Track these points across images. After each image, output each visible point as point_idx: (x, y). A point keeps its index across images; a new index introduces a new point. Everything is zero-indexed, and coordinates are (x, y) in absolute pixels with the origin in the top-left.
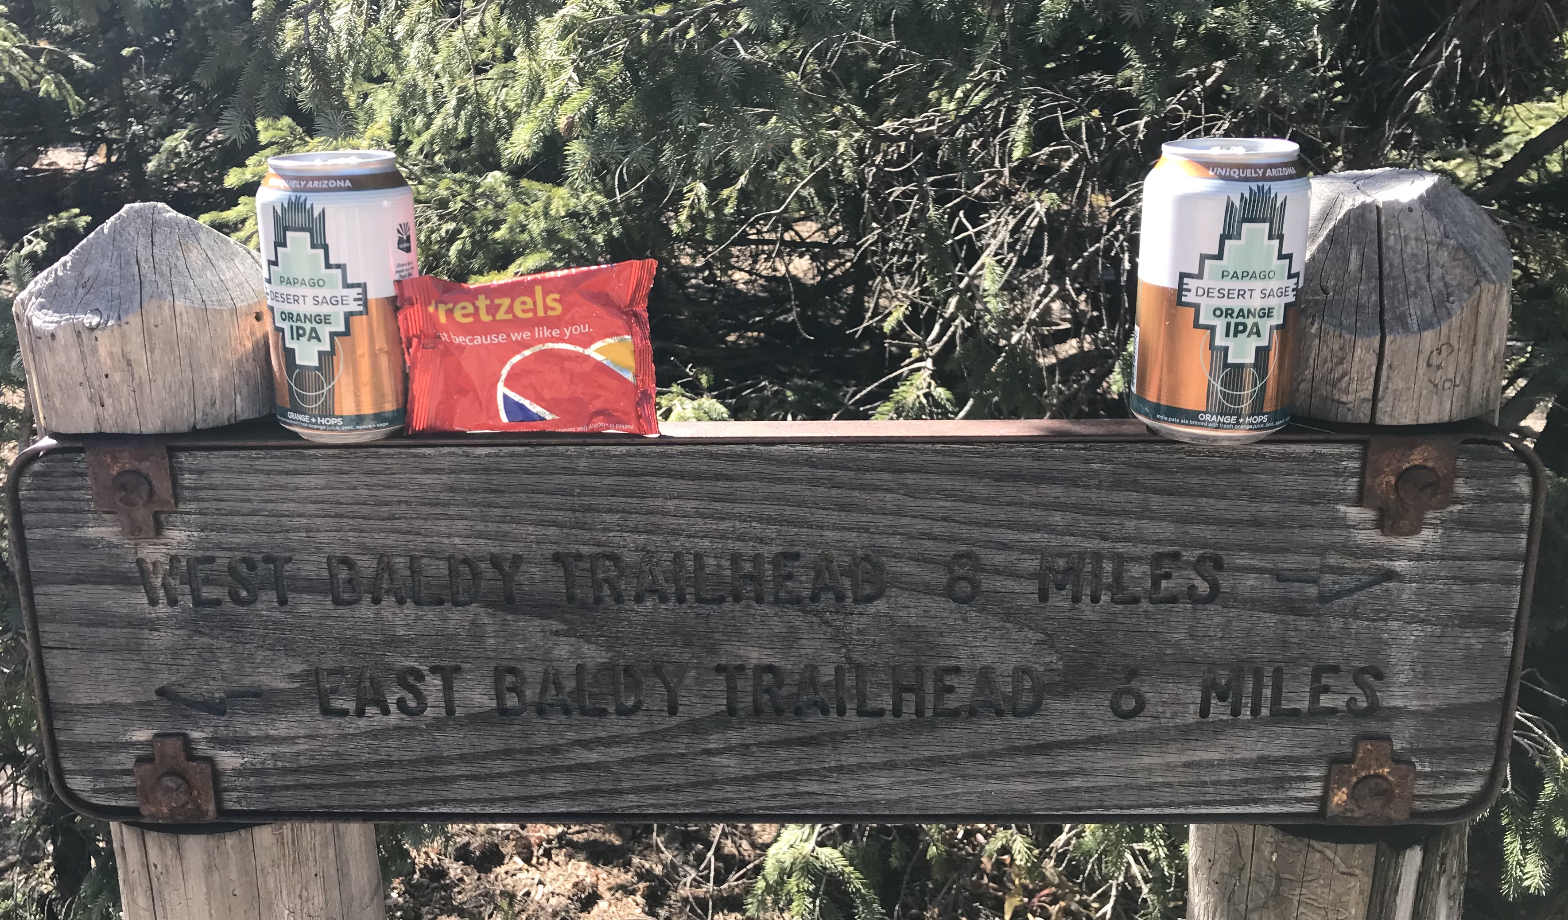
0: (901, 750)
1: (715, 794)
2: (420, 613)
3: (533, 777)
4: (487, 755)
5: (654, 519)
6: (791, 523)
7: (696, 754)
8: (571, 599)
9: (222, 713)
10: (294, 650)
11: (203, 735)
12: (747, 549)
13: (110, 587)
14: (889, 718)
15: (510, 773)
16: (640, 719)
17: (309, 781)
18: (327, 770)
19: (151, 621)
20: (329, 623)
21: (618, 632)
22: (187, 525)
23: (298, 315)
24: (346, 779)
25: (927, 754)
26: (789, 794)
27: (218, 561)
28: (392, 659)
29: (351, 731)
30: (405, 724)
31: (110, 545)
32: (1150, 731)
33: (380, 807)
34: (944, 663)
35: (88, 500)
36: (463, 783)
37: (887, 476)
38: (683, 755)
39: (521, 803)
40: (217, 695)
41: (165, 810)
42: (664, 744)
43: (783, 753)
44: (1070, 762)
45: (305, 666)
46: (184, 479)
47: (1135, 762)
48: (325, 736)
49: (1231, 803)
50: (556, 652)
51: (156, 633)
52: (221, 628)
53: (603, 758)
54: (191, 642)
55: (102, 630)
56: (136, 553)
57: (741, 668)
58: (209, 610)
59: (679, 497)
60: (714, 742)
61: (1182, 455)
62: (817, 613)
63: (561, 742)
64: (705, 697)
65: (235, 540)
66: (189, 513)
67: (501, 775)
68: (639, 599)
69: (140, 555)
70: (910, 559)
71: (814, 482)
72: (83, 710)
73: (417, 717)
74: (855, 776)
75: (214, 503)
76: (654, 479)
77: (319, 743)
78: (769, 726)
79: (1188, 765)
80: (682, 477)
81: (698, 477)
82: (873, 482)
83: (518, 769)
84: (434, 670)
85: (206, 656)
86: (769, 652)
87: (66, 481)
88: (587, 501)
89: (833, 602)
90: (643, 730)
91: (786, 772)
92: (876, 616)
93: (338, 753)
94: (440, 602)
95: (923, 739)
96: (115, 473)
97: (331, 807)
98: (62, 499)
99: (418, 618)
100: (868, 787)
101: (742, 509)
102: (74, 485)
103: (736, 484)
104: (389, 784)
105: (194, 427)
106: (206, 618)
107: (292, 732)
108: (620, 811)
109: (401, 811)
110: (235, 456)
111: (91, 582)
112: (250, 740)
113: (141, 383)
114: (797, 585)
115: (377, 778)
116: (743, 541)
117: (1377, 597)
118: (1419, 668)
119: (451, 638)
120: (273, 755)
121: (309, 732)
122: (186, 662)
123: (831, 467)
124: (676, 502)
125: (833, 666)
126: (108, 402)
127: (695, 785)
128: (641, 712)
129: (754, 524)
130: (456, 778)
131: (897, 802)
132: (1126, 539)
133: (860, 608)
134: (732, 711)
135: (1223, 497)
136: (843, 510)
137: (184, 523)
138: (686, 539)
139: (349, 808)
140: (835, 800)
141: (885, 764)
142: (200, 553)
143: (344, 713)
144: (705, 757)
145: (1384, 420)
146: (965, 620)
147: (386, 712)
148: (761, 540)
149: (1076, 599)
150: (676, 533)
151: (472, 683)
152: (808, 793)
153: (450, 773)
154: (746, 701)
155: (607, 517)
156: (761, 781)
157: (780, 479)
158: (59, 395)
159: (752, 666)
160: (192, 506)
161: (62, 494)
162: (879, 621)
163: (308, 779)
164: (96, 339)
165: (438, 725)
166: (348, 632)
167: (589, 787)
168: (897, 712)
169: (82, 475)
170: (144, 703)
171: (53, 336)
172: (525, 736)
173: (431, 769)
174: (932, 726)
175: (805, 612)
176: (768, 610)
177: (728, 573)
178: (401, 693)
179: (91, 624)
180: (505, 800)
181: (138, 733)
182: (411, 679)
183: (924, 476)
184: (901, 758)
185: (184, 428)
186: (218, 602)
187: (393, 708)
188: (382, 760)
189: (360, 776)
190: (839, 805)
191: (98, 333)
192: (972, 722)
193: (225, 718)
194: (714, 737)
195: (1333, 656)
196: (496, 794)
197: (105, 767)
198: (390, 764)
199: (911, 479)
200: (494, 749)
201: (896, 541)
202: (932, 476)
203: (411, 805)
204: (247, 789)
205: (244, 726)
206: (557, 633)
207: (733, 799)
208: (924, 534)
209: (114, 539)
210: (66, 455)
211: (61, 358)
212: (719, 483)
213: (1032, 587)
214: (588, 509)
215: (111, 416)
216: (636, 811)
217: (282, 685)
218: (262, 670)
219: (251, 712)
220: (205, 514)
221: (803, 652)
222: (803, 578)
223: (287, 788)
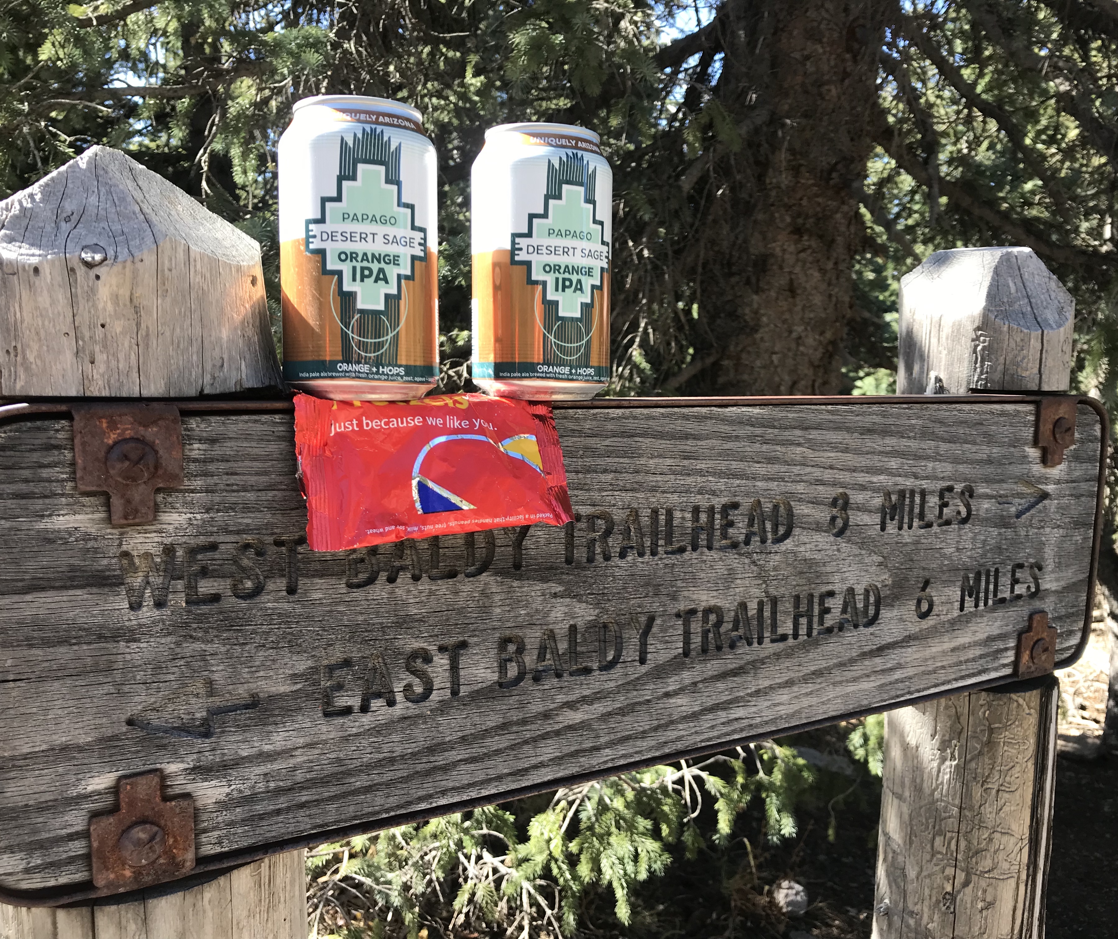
0: (796, 668)
1: (671, 734)
2: (434, 588)
3: (526, 748)
4: (486, 733)
5: (639, 478)
6: (735, 476)
7: (658, 699)
8: (569, 561)
9: (207, 735)
10: (300, 646)
11: (182, 766)
12: (702, 501)
13: (79, 592)
14: (791, 641)
15: (506, 748)
16: (618, 671)
17: (304, 799)
18: (324, 781)
19: (131, 631)
20: (341, 608)
21: (605, 588)
22: (189, 505)
23: (365, 254)
24: (344, 788)
25: (813, 668)
26: (723, 724)
27: (222, 547)
28: (402, 642)
29: (354, 730)
30: (410, 713)
31: (87, 537)
32: (935, 627)
33: (378, 813)
34: (825, 589)
35: (63, 480)
36: (463, 767)
37: (798, 432)
38: (649, 701)
39: (513, 778)
40: (198, 715)
41: (128, 873)
42: (635, 693)
43: (720, 685)
44: (894, 659)
45: (310, 663)
46: (191, 450)
47: (928, 652)
48: (325, 742)
49: (973, 675)
50: (553, 614)
51: (134, 645)
52: (217, 629)
53: (586, 717)
54: (178, 650)
55: (63, 649)
56: (120, 545)
57: (693, 612)
58: (205, 609)
59: (659, 456)
60: (672, 684)
61: (956, 413)
62: (749, 555)
63: (552, 706)
64: (667, 642)
65: (246, 521)
66: (193, 491)
67: (498, 752)
68: (623, 555)
69: (125, 548)
70: (808, 502)
71: (752, 439)
72: (21, 763)
73: (422, 704)
74: (768, 698)
75: (225, 477)
76: (640, 439)
77: (317, 751)
78: (712, 662)
79: (953, 650)
80: (662, 438)
81: (672, 436)
82: (790, 438)
83: (513, 742)
84: (442, 649)
85: (196, 664)
86: (715, 593)
87: (35, 456)
88: (589, 461)
89: (759, 544)
90: (620, 683)
91: (722, 703)
92: (785, 553)
93: (338, 760)
94: (452, 575)
95: (811, 655)
96: (110, 442)
97: (327, 825)
98: (26, 481)
99: (431, 593)
100: (775, 705)
101: (702, 465)
102: (46, 461)
103: (700, 443)
104: (388, 784)
105: (202, 390)
106: (200, 619)
107: (289, 745)
108: (597, 768)
109: (398, 813)
110: (256, 421)
111: (54, 588)
112: (238, 762)
113: (147, 335)
114: (736, 531)
115: (377, 779)
116: (701, 494)
117: (1040, 512)
118: (1057, 560)
119: (460, 611)
120: (265, 775)
121: (308, 740)
122: (172, 677)
123: (764, 427)
124: (656, 460)
125: (756, 600)
126: (101, 358)
127: (656, 729)
128: (619, 666)
129: (710, 478)
130: (455, 764)
131: (793, 715)
132: (927, 478)
133: (775, 548)
134: (686, 653)
135: (974, 443)
136: (769, 463)
137: (185, 504)
138: (661, 495)
139: (345, 821)
140: (754, 722)
141: (787, 682)
142: (202, 540)
143: (347, 711)
144: (665, 700)
145: (1045, 388)
146: (838, 550)
147: (391, 703)
148: (714, 493)
149: (900, 528)
150: (654, 489)
151: (476, 658)
152: (736, 719)
153: (451, 759)
154: (696, 640)
155: (603, 477)
156: (705, 715)
157: (730, 437)
158: (35, 346)
159: (702, 608)
160: (198, 483)
161: (26, 473)
162: (787, 558)
163: (304, 797)
164: (98, 277)
165: (443, 708)
166: (361, 618)
167: (573, 749)
168: (796, 636)
169: (57, 447)
170: (111, 739)
171: (36, 270)
172: (522, 706)
173: (432, 759)
174: (816, 643)
175: (740, 554)
176: (715, 556)
177: (689, 524)
178: (410, 678)
179: (47, 643)
180: (499, 778)
181: (97, 780)
182: (419, 663)
183: (820, 432)
184: (797, 674)
185: (192, 392)
186: (216, 598)
187: (399, 697)
188: (384, 759)
189: (360, 782)
190: (756, 726)
191: (100, 271)
192: (840, 637)
193: (213, 739)
194: (672, 680)
195: (1021, 557)
196: (493, 773)
197: (45, 835)
198: (392, 761)
199: (814, 434)
200: (494, 724)
201: (800, 488)
202: (824, 432)
203: (409, 803)
204: (232, 824)
205: (234, 746)
206: (555, 595)
207: (683, 736)
208: (817, 480)
209: (93, 530)
210: (38, 423)
211: (44, 300)
212: (689, 442)
213: (877, 519)
214: (588, 470)
215: (103, 375)
216: (610, 765)
217: (283, 689)
218: (261, 674)
219: (245, 728)
220: (212, 492)
221: (737, 590)
222: (740, 525)
223: (278, 812)
